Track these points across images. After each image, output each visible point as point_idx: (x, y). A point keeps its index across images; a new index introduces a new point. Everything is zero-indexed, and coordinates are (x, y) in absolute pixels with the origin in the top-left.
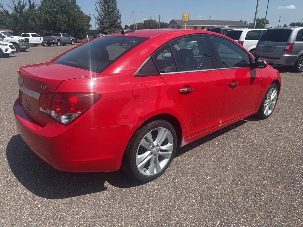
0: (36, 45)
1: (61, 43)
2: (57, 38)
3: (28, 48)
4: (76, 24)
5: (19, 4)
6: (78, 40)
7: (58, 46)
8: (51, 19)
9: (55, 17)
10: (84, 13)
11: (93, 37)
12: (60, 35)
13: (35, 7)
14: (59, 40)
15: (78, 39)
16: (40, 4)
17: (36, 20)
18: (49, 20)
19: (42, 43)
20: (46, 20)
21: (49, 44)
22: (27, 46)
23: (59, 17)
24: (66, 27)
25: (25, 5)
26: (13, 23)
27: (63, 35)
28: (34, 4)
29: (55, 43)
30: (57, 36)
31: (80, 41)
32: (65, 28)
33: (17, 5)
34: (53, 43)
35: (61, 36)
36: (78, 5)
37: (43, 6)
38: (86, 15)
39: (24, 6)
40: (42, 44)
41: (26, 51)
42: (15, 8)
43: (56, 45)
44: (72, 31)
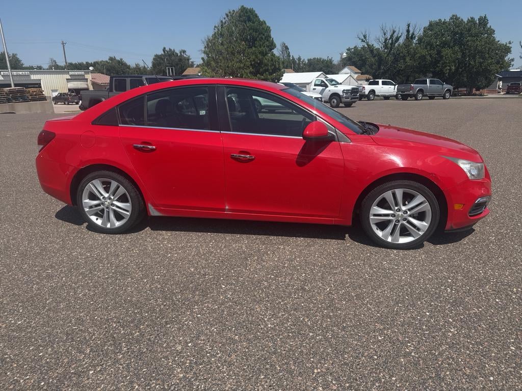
0: (386, 98)
1: (423, 96)
2: (418, 87)
3: (355, 102)
4: (475, 61)
5: (392, 36)
6: (474, 91)
7: (416, 99)
8: (431, 56)
9: (439, 52)
10: (497, 40)
11: (511, 84)
12: (425, 82)
13: (415, 38)
14: (421, 91)
15: (474, 89)
16: (421, 33)
17: (408, 59)
18: (428, 57)
19: (395, 94)
20: (423, 57)
21: (405, 97)
22: (352, 99)
23: (446, 52)
24: (453, 68)
25: (400, 37)
26: (375, 64)
27: (431, 82)
28: (413, 34)
29: (413, 95)
30: (420, 84)
31: (478, 92)
32: (450, 70)
33: (388, 39)
34: (411, 96)
35: (426, 84)
36: (492, 28)
37: (424, 35)
38: (503, 44)
39: (398, 39)
40: (396, 97)
41: (352, 106)
42: (385, 42)
43: (414, 98)
44: (465, 75)
